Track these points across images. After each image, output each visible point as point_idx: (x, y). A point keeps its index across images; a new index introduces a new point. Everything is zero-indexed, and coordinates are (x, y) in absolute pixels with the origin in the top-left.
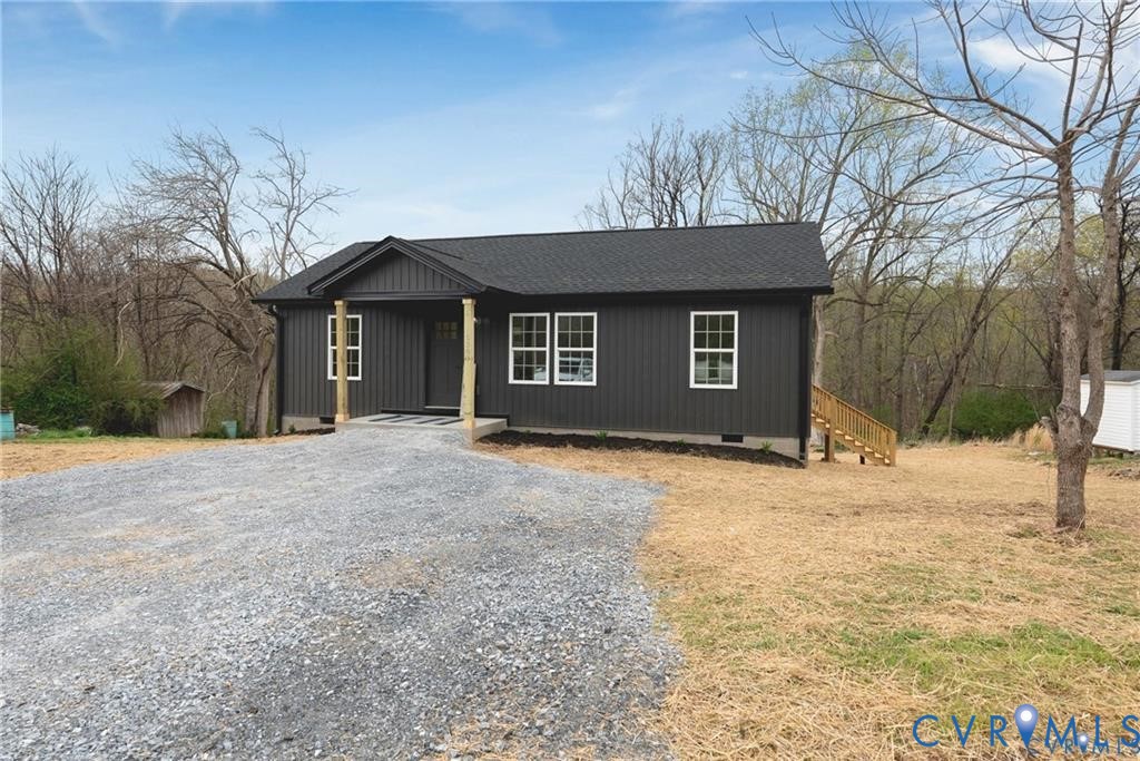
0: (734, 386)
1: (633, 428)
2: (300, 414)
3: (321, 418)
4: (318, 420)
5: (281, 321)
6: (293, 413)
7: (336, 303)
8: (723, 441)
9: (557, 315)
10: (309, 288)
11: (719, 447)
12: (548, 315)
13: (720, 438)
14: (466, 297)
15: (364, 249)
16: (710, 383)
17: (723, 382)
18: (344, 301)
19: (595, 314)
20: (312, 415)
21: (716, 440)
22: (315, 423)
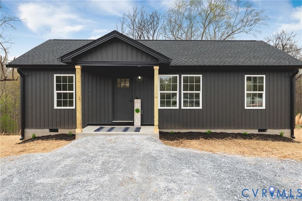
0: (264, 107)
1: (218, 128)
2: (36, 127)
3: (50, 129)
4: (48, 130)
5: (23, 77)
6: (32, 127)
7: (76, 67)
8: (259, 132)
9: (183, 76)
10: (62, 58)
11: (257, 135)
12: (178, 76)
13: (257, 131)
14: (156, 65)
15: (86, 43)
16: (253, 106)
17: (259, 106)
18: (81, 66)
19: (201, 76)
20: (44, 127)
21: (256, 132)
22: (46, 132)
